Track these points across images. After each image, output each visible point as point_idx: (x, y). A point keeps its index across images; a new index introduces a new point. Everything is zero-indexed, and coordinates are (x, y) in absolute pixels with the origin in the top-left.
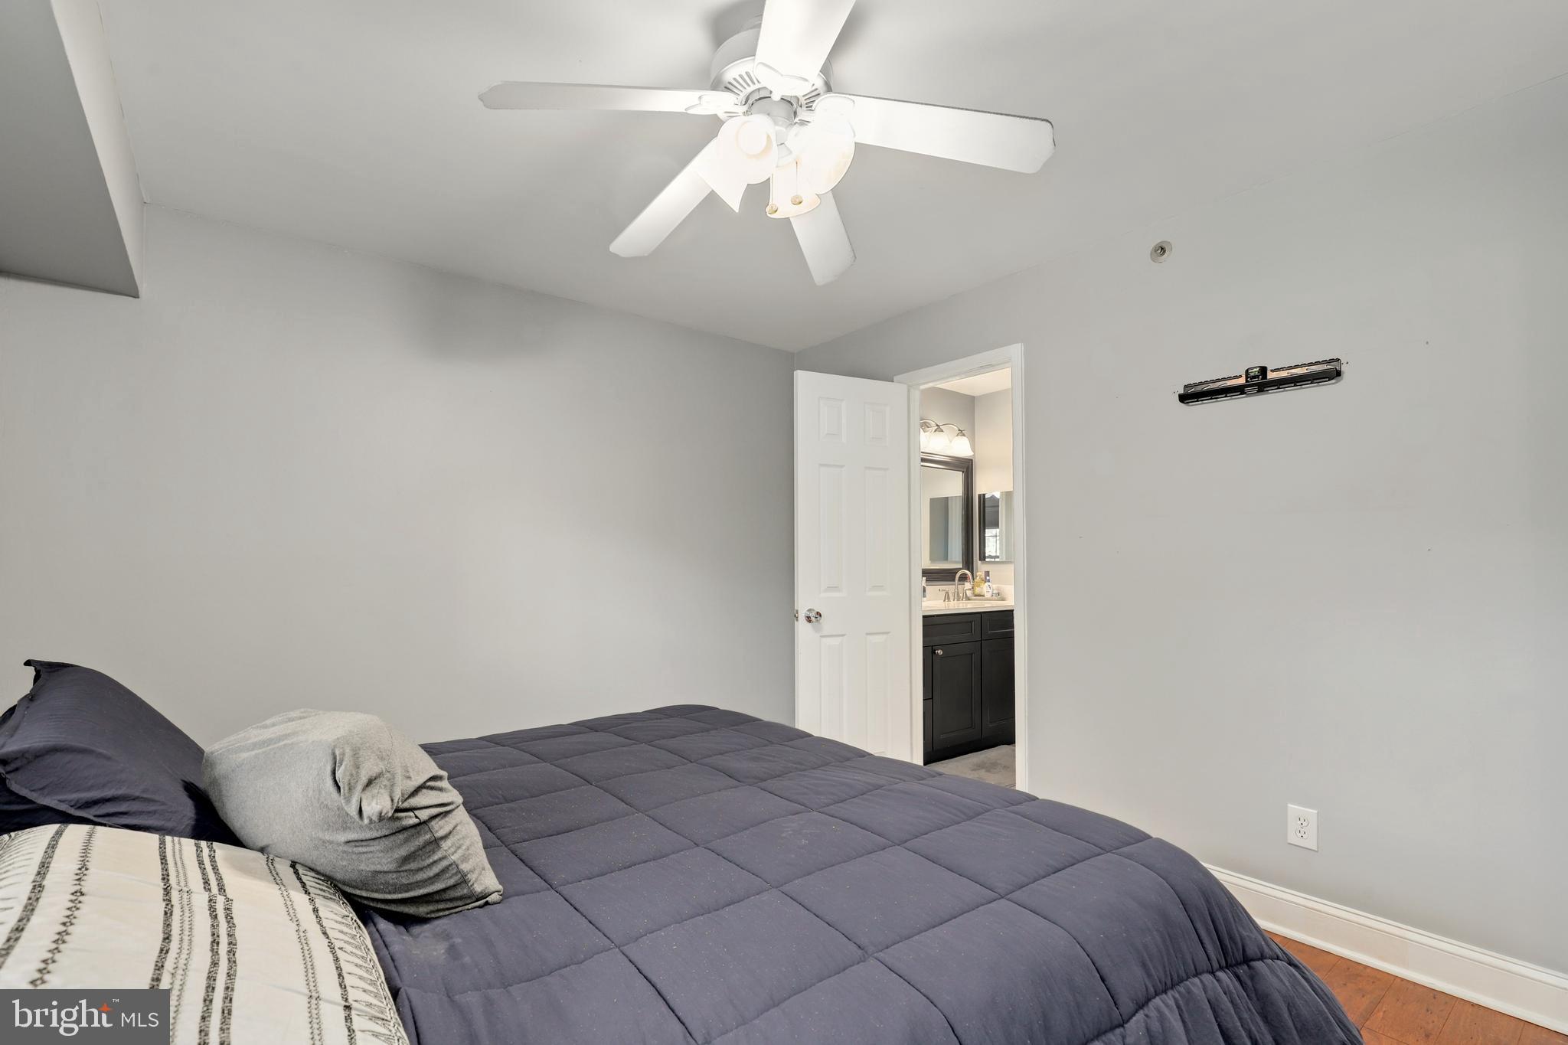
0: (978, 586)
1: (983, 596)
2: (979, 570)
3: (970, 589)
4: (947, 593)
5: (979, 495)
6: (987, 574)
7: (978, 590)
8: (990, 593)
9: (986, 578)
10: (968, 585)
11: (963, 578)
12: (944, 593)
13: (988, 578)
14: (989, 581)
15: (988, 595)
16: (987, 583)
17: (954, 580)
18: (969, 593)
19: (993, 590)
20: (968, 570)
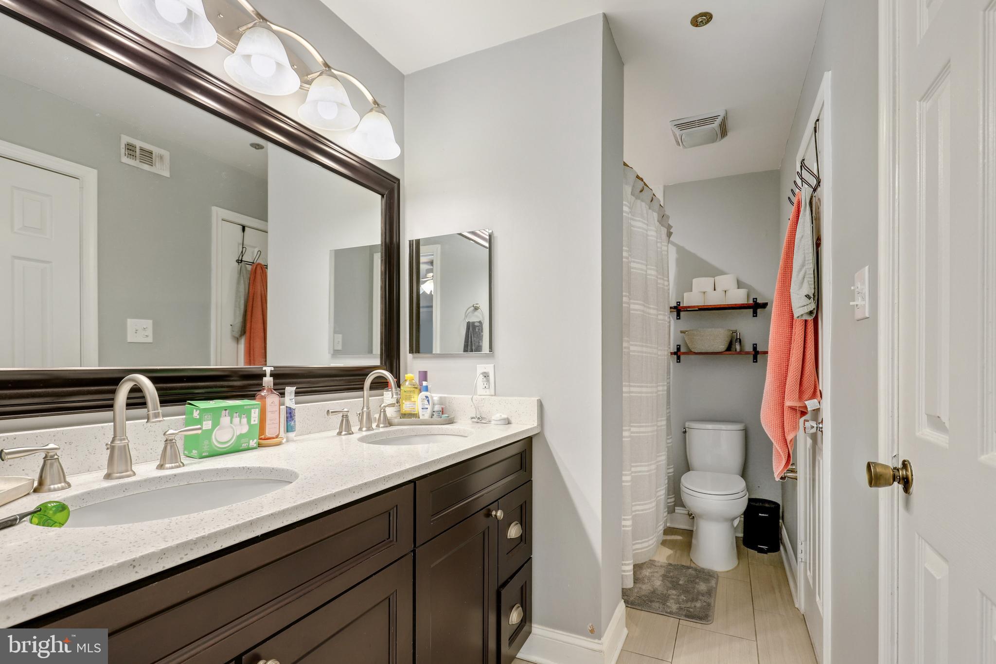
0: (409, 398)
1: (415, 415)
2: (409, 368)
3: (392, 405)
4: (345, 417)
5: (411, 243)
6: (424, 376)
7: (406, 407)
8: (429, 411)
9: (421, 385)
10: (388, 396)
11: (380, 384)
12: (337, 419)
13: (425, 383)
14: (426, 389)
15: (425, 415)
16: (424, 393)
17: (362, 389)
18: (390, 412)
19: (434, 404)
20: (391, 372)
